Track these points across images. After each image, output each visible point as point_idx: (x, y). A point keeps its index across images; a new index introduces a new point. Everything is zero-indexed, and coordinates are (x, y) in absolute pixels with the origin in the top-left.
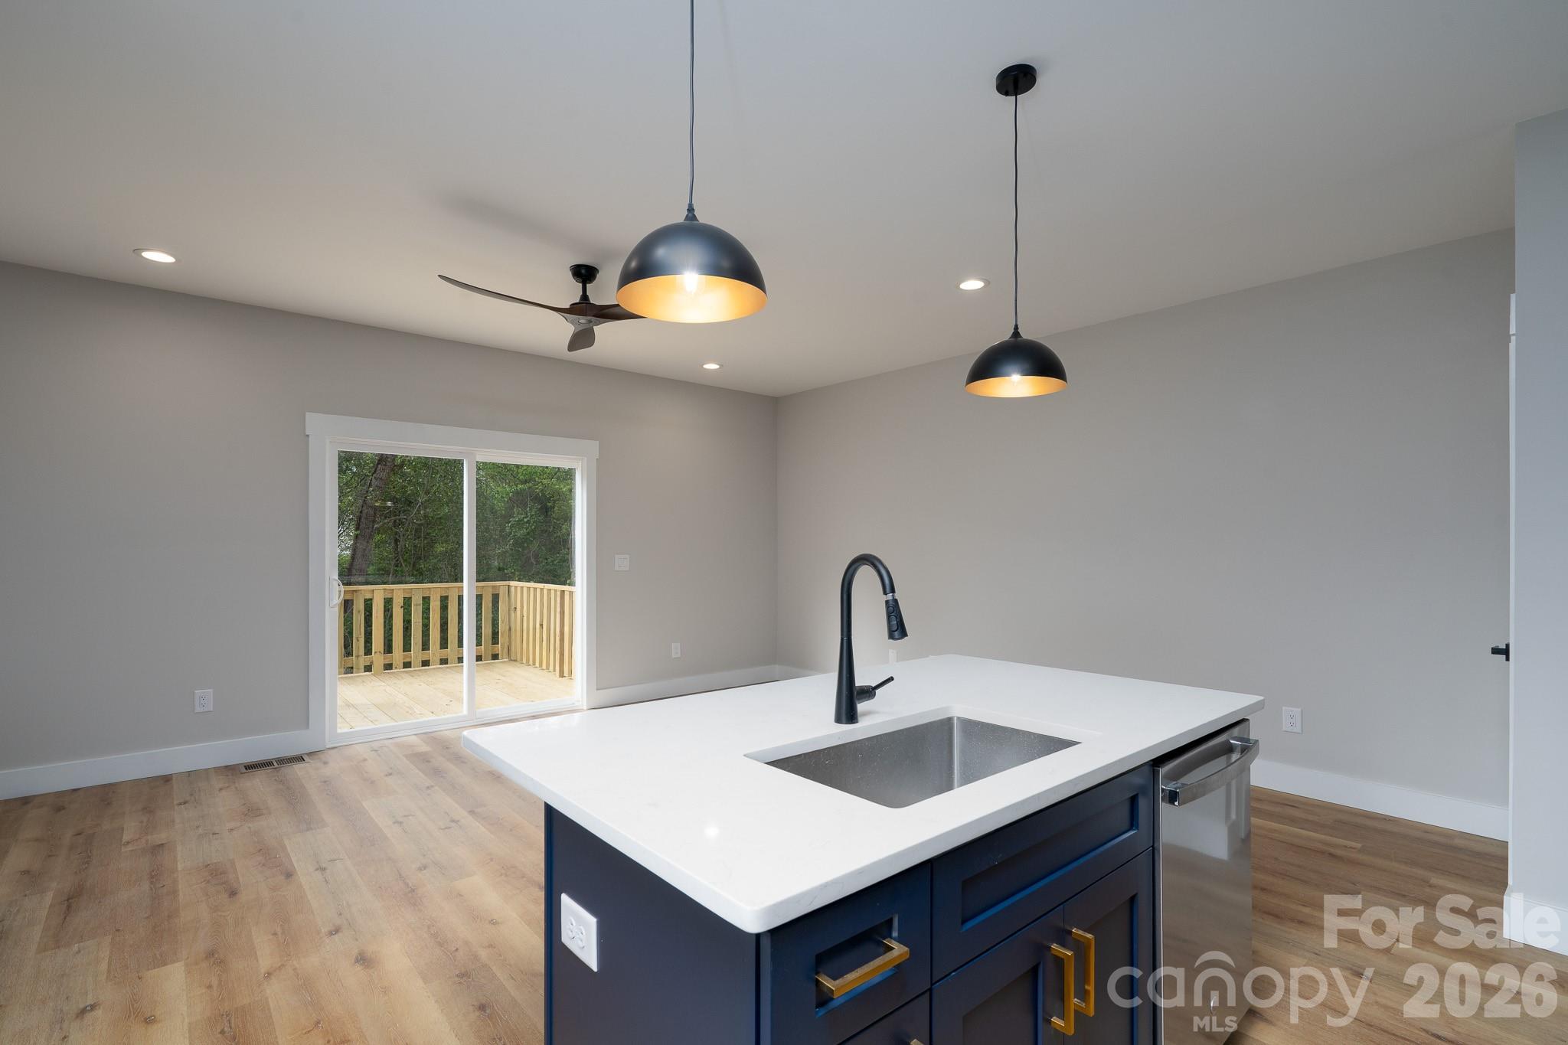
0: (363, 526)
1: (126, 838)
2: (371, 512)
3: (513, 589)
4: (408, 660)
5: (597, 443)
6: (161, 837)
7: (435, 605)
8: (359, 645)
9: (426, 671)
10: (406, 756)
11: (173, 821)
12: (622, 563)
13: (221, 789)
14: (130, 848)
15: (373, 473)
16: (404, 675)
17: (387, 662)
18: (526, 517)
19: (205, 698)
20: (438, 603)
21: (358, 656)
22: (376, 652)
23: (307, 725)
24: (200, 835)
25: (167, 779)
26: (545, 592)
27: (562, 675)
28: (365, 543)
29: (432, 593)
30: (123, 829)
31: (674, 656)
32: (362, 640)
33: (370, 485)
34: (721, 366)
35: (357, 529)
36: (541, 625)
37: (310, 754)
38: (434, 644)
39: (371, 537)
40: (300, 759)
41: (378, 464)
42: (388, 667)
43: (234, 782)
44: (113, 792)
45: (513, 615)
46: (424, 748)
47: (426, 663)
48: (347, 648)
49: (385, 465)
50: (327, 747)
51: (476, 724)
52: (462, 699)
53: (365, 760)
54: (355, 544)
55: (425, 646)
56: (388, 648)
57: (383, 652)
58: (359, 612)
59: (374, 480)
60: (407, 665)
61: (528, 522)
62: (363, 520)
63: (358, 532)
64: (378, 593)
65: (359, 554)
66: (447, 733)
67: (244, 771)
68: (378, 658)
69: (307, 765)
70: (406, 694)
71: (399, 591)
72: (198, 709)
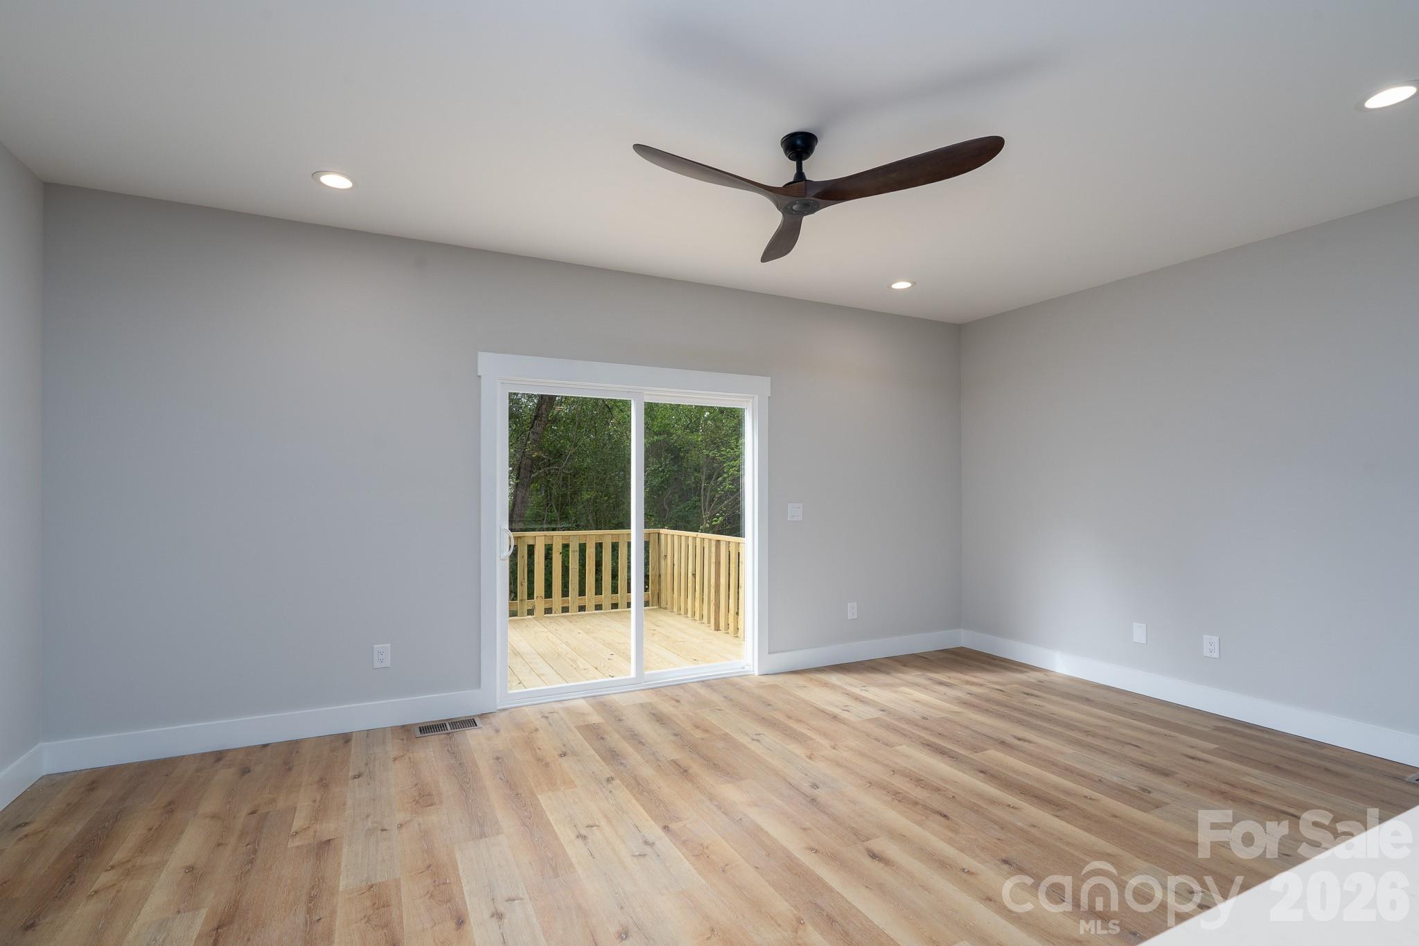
0: (522, 475)
1: (297, 824)
2: (529, 462)
3: (663, 537)
4: (565, 605)
5: (769, 379)
6: (328, 828)
7: (591, 552)
8: (522, 589)
9: (583, 616)
10: (578, 728)
11: (345, 804)
12: (795, 512)
13: (395, 759)
14: (297, 842)
15: (531, 428)
16: (563, 621)
17: (548, 606)
18: (661, 467)
19: (383, 653)
20: (593, 550)
21: (522, 600)
22: (537, 597)
23: (478, 684)
24: (369, 829)
25: (346, 738)
26: (698, 541)
27: (717, 628)
28: (524, 491)
29: (588, 540)
30: (295, 808)
31: (850, 617)
32: (526, 584)
33: (528, 439)
34: (914, 283)
35: (517, 478)
36: (694, 575)
37: (482, 716)
38: (590, 590)
39: (528, 486)
40: (470, 722)
41: (535, 419)
42: (548, 611)
43: (408, 751)
44: (297, 752)
45: (663, 563)
46: (596, 719)
47: (582, 608)
48: (513, 593)
49: (541, 421)
50: (499, 708)
51: (645, 688)
52: (630, 659)
53: (537, 730)
54: (515, 491)
55: (582, 592)
56: (548, 593)
57: (543, 597)
58: (523, 557)
59: (531, 435)
60: (565, 610)
61: (663, 471)
62: (522, 470)
63: (518, 481)
64: (539, 539)
65: (519, 500)
66: (616, 697)
67: (418, 734)
68: (539, 603)
69: (479, 731)
70: (567, 643)
71: (558, 537)
72: (377, 665)
